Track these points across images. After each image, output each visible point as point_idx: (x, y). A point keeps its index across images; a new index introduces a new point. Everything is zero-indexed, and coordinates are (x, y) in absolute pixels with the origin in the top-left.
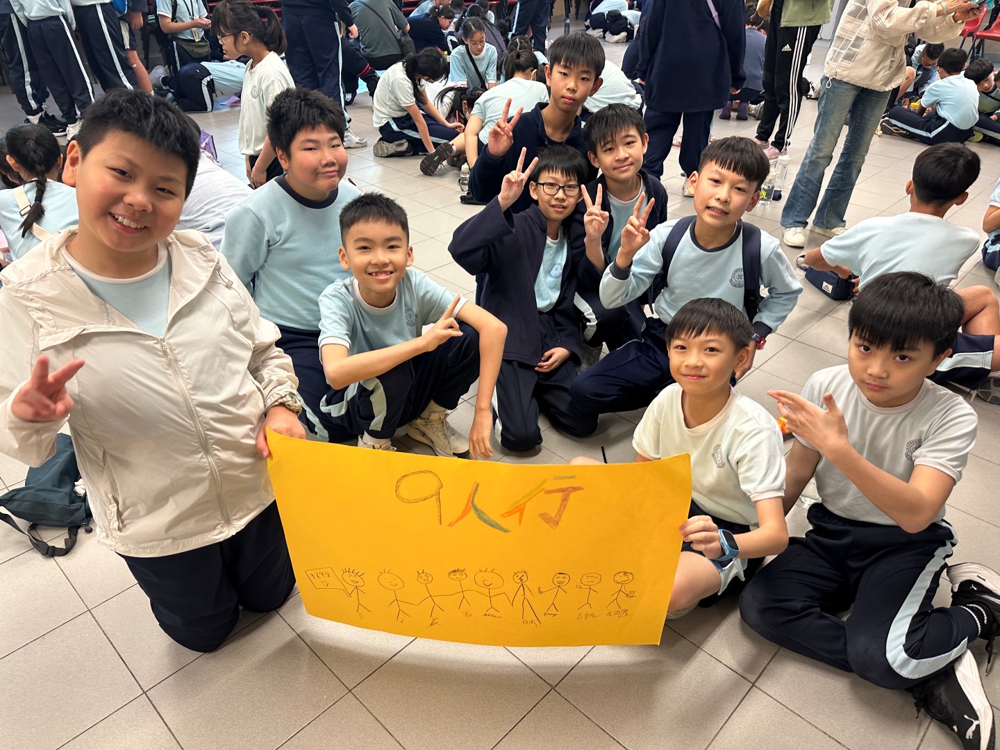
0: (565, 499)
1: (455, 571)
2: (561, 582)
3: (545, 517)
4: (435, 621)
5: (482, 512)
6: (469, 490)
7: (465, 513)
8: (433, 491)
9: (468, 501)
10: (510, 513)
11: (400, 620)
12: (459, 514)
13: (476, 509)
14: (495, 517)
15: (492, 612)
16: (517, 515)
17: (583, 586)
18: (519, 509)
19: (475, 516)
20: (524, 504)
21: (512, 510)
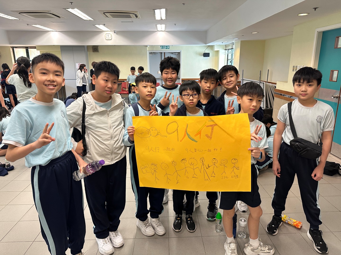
0: (212, 129)
1: (183, 160)
2: (215, 163)
3: (207, 136)
4: (178, 181)
6: (185, 127)
7: (185, 136)
8: (176, 129)
9: (185, 131)
10: (197, 135)
11: (168, 182)
12: (183, 137)
13: (188, 134)
14: (192, 136)
15: (195, 176)
16: (199, 135)
17: (222, 165)
18: (199, 133)
19: (187, 137)
20: (201, 131)
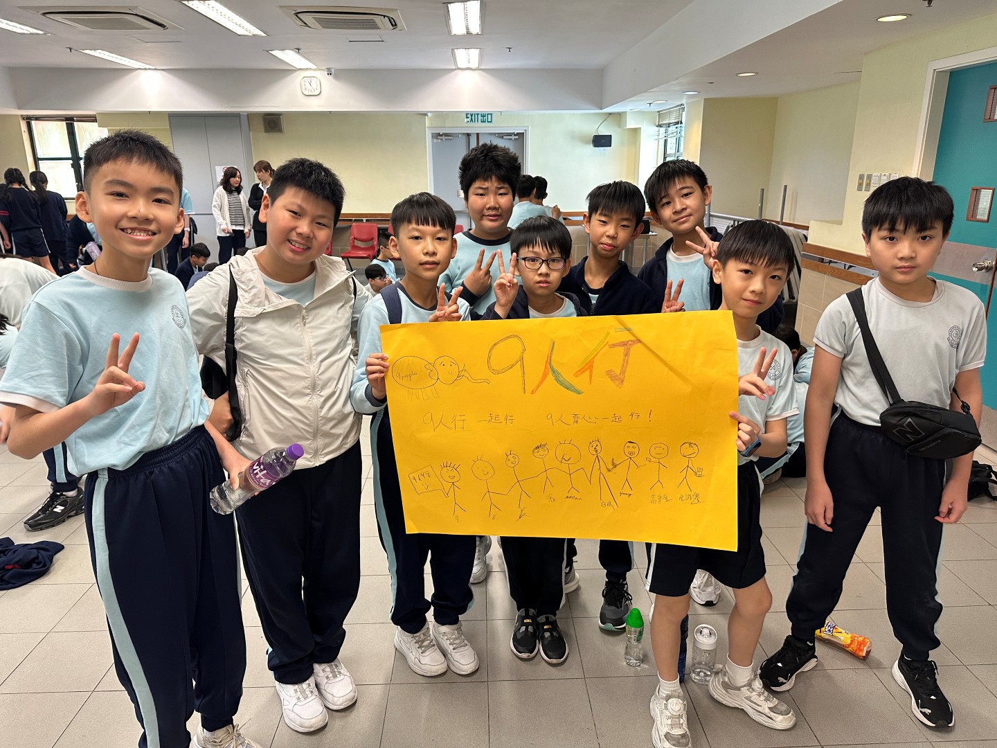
0: (627, 354)
1: (537, 448)
2: (631, 453)
3: (610, 373)
4: (524, 512)
5: (559, 373)
6: (546, 350)
7: (545, 376)
8: (517, 358)
9: (547, 362)
10: (582, 371)
11: (492, 516)
12: (539, 379)
13: (554, 371)
14: (568, 377)
15: (573, 492)
16: (588, 371)
17: (653, 459)
18: (588, 367)
19: (553, 378)
20: (592, 361)
21: (583, 368)
